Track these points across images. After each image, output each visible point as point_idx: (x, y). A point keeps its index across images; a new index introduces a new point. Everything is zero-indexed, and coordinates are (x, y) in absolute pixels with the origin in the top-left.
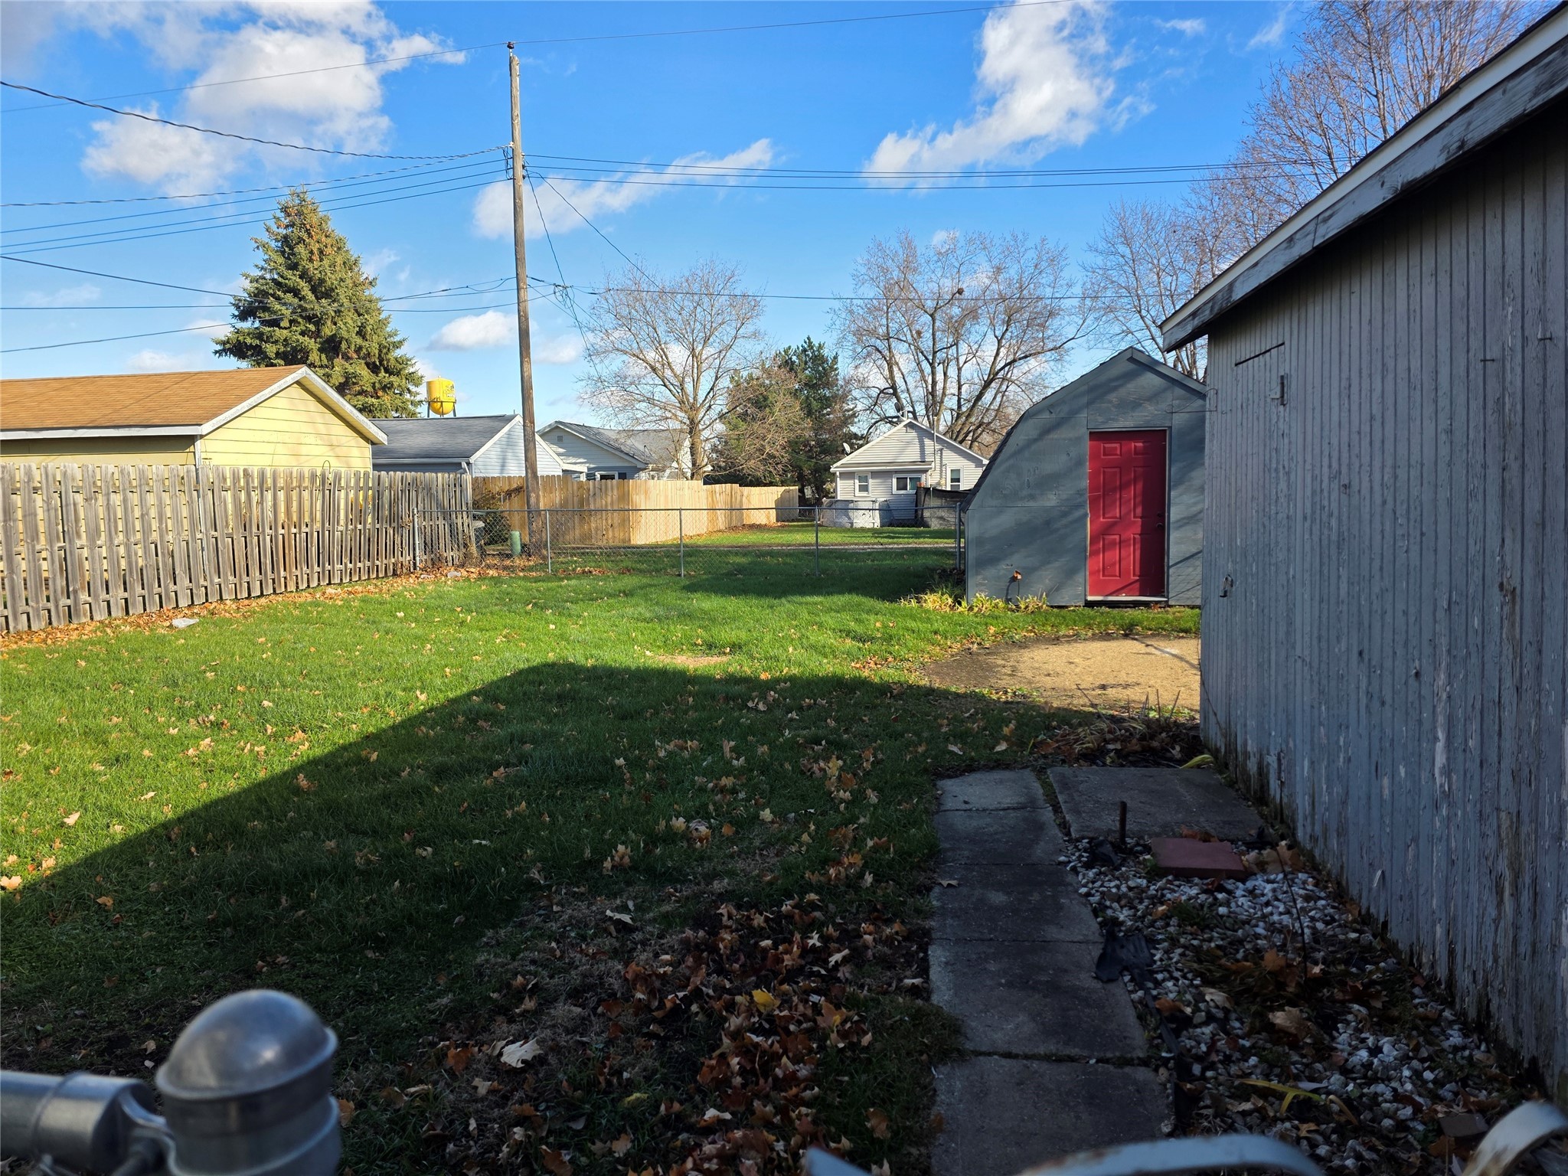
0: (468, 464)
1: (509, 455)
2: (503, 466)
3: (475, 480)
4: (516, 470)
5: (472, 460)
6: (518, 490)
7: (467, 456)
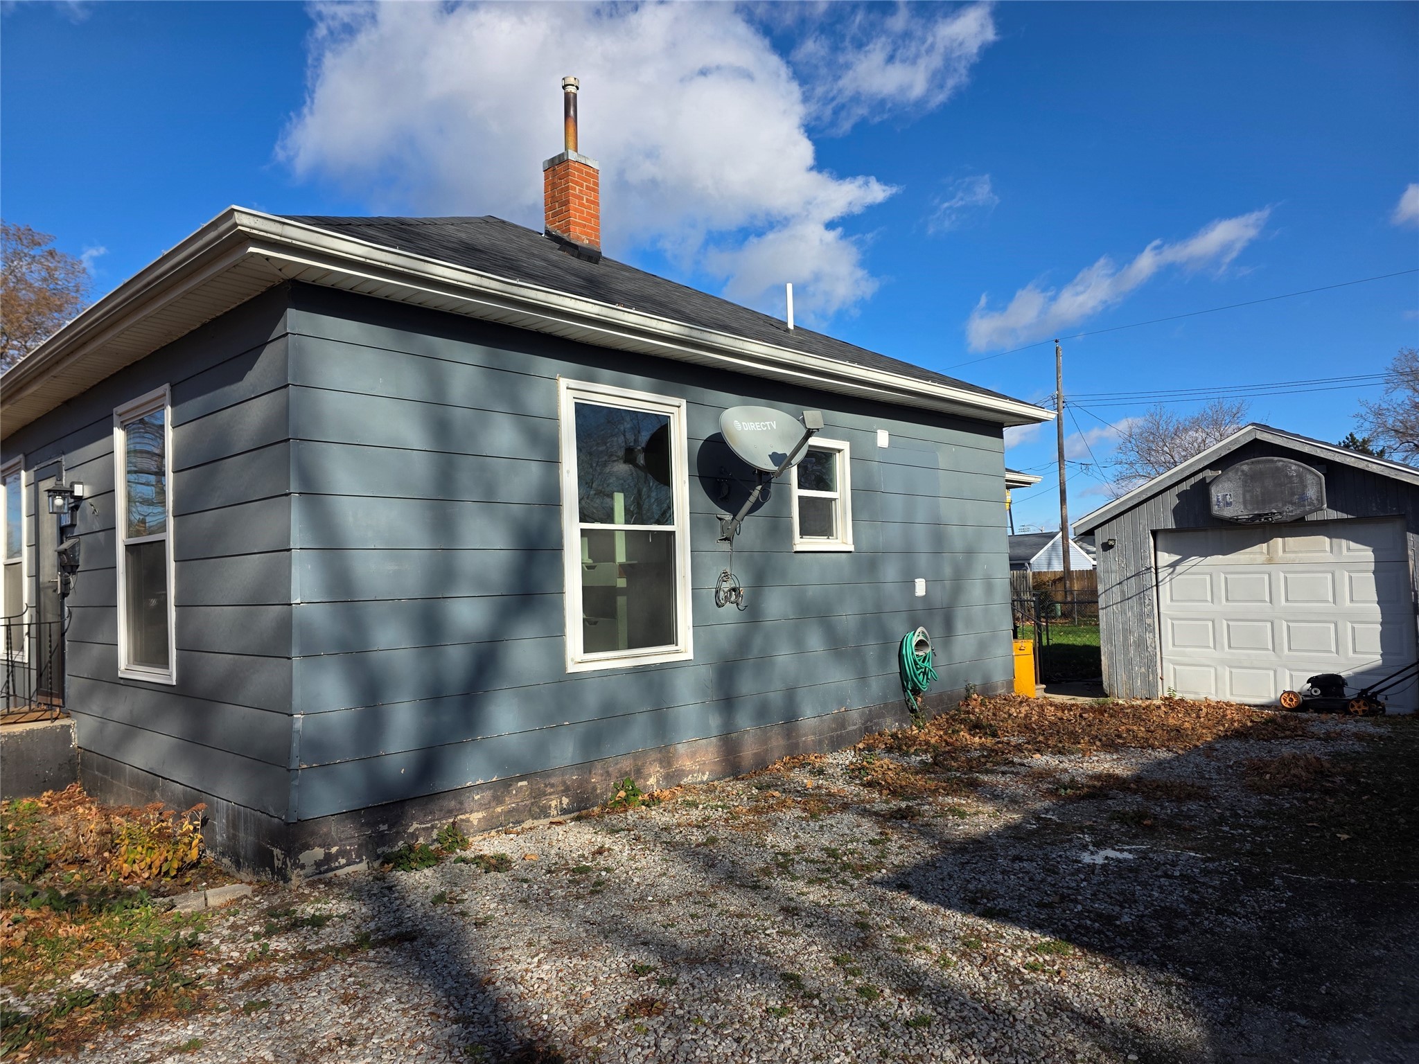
0: (1029, 564)
1: (1054, 557)
2: (1049, 564)
3: (1034, 573)
4: (1058, 567)
5: (1031, 561)
6: (1060, 579)
7: (1028, 559)
